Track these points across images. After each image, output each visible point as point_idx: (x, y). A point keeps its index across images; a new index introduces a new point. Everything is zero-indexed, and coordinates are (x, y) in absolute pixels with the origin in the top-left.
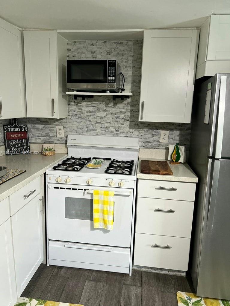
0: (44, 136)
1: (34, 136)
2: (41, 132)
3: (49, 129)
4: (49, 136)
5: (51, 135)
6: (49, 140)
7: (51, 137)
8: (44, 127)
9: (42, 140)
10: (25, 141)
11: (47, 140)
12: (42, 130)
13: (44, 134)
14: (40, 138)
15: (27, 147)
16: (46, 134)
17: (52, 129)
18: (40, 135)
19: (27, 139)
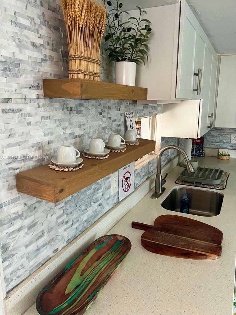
0: (218, 142)
1: (209, 141)
2: (215, 139)
3: (223, 136)
4: (223, 142)
5: (225, 141)
6: (223, 146)
7: (224, 143)
8: (218, 134)
9: (216, 146)
10: (201, 146)
11: (221, 146)
12: (217, 136)
13: (218, 140)
14: (214, 143)
15: (203, 151)
16: (219, 140)
17: (226, 136)
18: (214, 141)
19: (202, 145)
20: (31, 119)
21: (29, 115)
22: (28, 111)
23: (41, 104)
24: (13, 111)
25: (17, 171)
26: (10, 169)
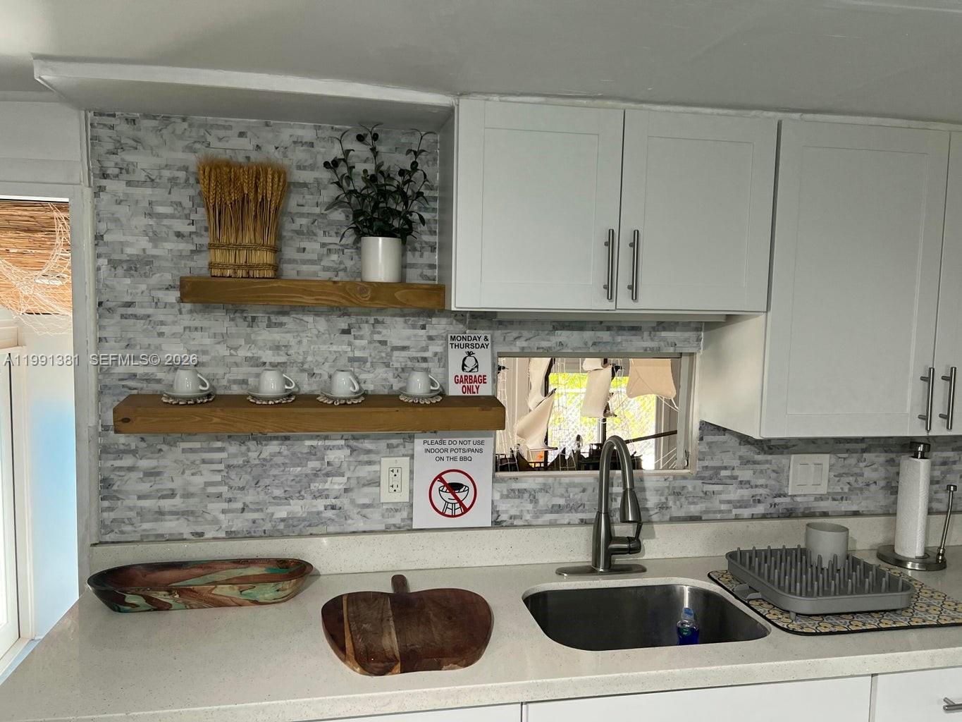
20: (163, 329)
21: (162, 323)
22: (162, 318)
23: (184, 310)
24: (135, 317)
25: (135, 392)
26: (123, 386)
